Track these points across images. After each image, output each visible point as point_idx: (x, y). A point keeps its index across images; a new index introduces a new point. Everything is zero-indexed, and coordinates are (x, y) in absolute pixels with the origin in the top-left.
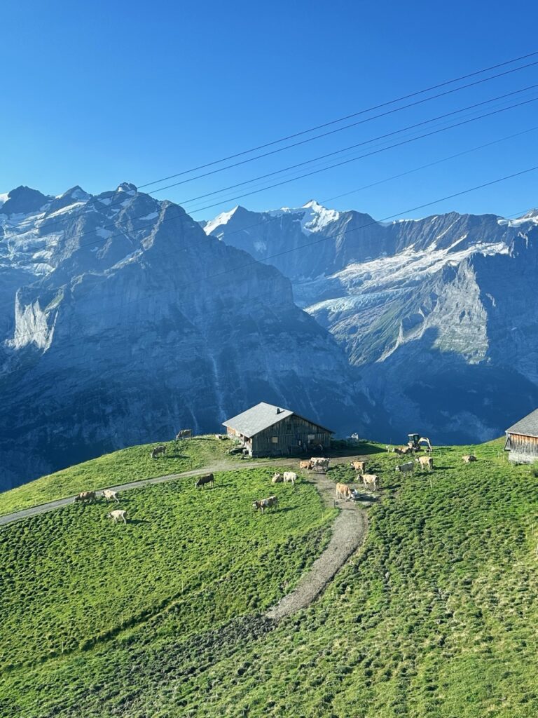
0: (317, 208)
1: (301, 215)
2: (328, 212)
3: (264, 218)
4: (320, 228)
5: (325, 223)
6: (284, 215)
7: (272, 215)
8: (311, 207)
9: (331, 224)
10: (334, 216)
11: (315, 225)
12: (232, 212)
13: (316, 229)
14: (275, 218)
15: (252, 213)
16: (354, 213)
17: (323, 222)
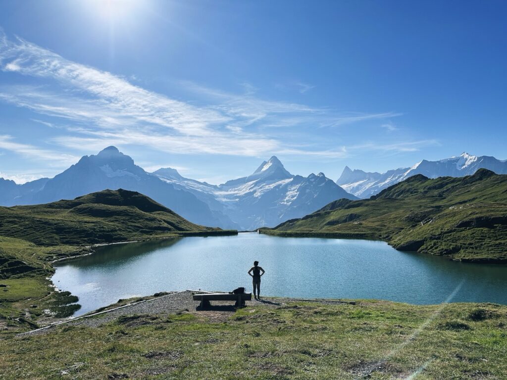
0: (466, 156)
1: (457, 160)
2: (472, 157)
3: (437, 163)
4: (466, 166)
5: (469, 163)
6: (448, 161)
7: (442, 162)
8: (463, 156)
9: (472, 163)
10: (475, 159)
11: (464, 165)
12: (420, 163)
13: (464, 167)
14: (443, 163)
15: (431, 162)
16: (484, 157)
17: (468, 163)
